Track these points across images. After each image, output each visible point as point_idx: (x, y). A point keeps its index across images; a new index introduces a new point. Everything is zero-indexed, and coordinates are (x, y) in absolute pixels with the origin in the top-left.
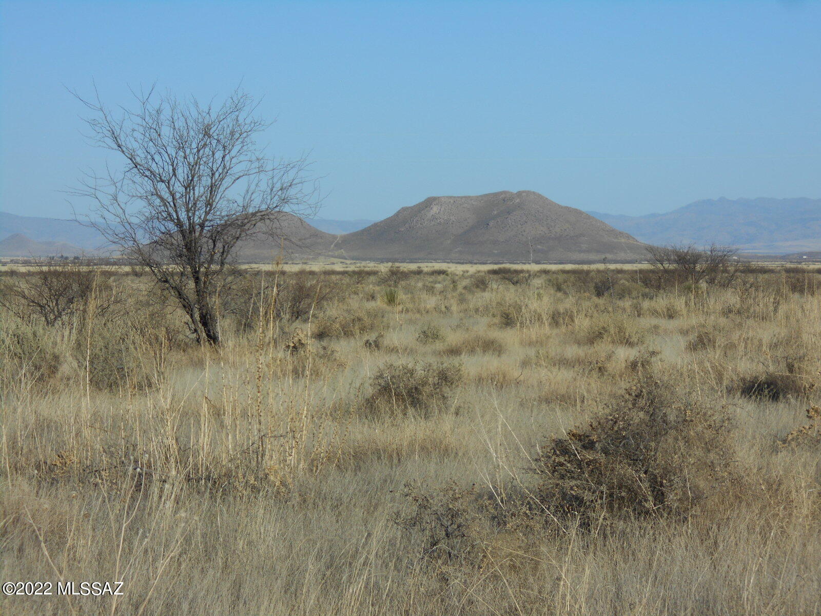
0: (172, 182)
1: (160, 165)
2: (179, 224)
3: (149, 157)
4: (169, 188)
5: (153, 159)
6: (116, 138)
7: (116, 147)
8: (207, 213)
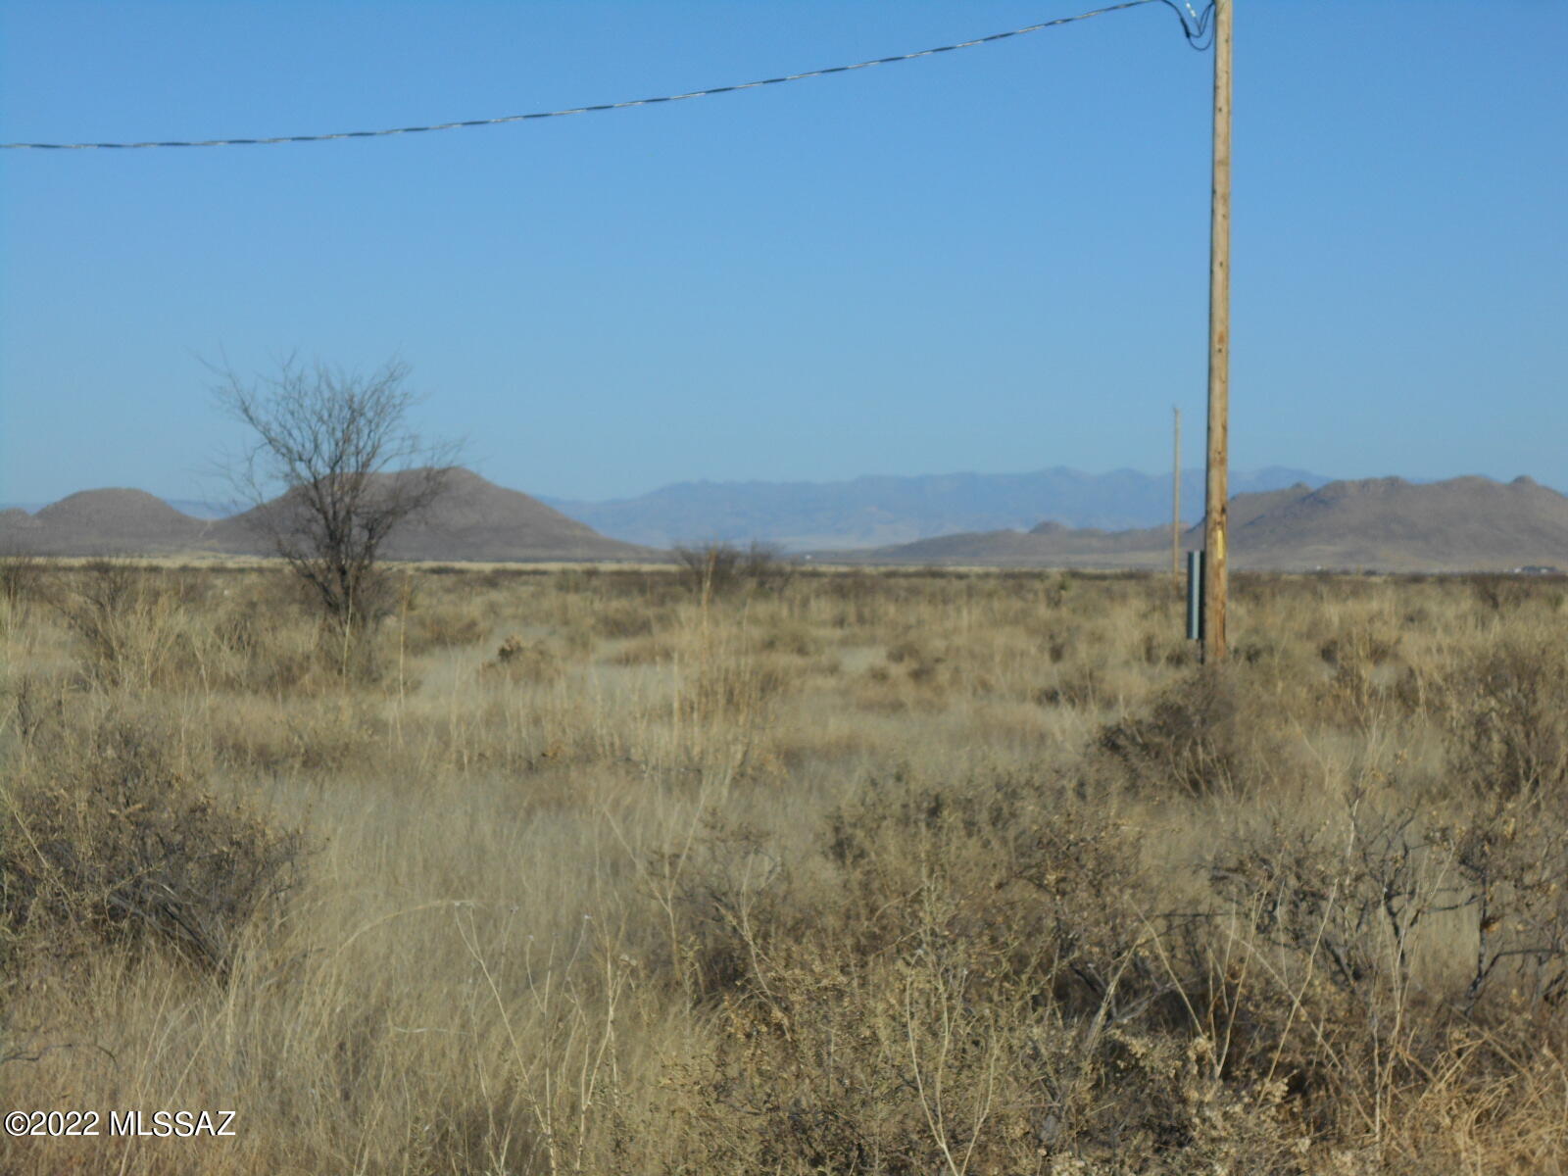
0: (313, 462)
1: (300, 440)
2: (322, 511)
3: (286, 432)
4: (310, 468)
5: (290, 434)
6: (246, 411)
7: (247, 419)
8: (354, 498)
